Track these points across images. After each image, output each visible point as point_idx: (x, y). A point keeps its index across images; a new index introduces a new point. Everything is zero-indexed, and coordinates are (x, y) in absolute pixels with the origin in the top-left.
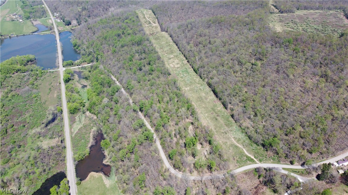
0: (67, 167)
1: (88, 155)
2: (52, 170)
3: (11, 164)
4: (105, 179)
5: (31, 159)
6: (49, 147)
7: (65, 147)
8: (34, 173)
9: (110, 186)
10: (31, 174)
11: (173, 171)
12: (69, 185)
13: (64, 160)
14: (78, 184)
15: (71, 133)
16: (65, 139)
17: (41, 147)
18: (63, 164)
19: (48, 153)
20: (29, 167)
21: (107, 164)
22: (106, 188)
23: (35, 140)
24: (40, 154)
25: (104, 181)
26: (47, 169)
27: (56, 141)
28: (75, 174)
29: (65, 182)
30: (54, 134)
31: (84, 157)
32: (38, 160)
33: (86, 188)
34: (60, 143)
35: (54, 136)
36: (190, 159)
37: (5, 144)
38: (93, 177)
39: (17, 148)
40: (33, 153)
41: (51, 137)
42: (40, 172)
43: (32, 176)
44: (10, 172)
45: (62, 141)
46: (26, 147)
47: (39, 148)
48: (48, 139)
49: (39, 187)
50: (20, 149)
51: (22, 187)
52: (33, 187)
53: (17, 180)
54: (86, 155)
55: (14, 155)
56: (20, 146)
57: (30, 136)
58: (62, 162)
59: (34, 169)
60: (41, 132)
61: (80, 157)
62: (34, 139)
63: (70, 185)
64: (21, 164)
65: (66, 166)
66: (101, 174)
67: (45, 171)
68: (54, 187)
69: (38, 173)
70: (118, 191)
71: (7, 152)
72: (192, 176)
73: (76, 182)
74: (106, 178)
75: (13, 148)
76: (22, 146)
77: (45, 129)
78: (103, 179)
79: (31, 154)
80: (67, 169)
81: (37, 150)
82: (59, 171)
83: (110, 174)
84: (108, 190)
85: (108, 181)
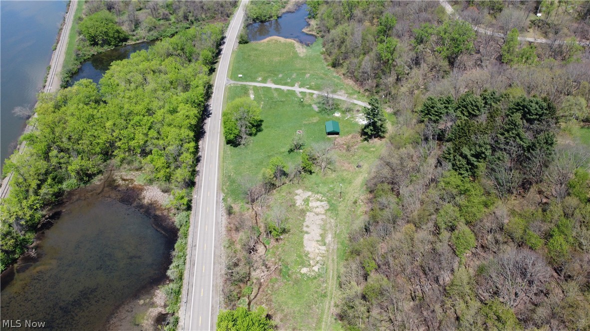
0: (231, 24)
4: (299, 47)
8: (167, 19)
9: (306, 56)
13: (228, 17)
14: (243, 41)
18: (225, 20)
21: (311, 33)
22: (298, 57)
25: (297, 49)
33: (256, 50)
38: (276, 41)
43: (162, 22)
51: (138, 30)
65: (229, 22)
66: (293, 41)
70: (323, 64)
74: (301, 46)
78: (294, 46)
83: (312, 44)
84: (302, 59)
85: (305, 50)
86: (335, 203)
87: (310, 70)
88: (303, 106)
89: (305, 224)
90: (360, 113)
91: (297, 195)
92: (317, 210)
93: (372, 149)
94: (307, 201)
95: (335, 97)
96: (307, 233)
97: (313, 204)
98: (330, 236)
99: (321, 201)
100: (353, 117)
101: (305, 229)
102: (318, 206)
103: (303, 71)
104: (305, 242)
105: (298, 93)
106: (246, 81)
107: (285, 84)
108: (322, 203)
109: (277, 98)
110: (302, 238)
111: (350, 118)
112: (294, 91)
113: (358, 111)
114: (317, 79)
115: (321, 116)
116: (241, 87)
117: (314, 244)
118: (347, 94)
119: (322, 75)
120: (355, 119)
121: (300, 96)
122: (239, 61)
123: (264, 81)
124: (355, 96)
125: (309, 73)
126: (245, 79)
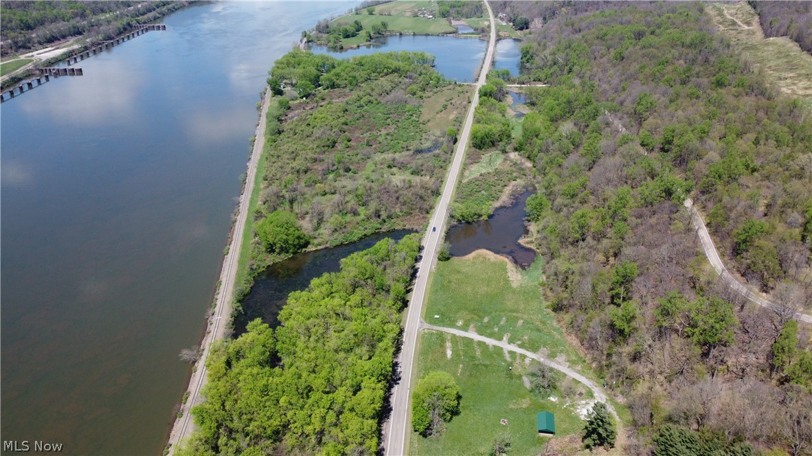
1: (486, 218)
2: (393, 220)
4: (512, 271)
7: (438, 194)
8: (355, 213)
9: (521, 286)
12: (421, 255)
13: (428, 213)
14: (444, 258)
15: (462, 175)
16: (444, 183)
18: (423, 218)
20: (351, 203)
21: (528, 246)
22: (510, 287)
23: (382, 168)
25: (509, 274)
26: (385, 215)
27: (422, 181)
30: (424, 169)
31: (476, 220)
33: (459, 272)
35: (423, 172)
38: (484, 258)
39: (341, 171)
41: (415, 171)
42: (369, 215)
43: (348, 217)
46: (360, 174)
48: (408, 174)
50: (346, 174)
51: (322, 228)
53: (317, 216)
54: (481, 218)
55: (331, 179)
56: (347, 170)
57: (375, 161)
58: (422, 214)
62: (379, 166)
63: (424, 254)
64: (337, 195)
65: (427, 222)
66: (505, 260)
67: (378, 216)
70: (540, 303)
73: (438, 255)
74: (515, 270)
76: (351, 171)
77: (408, 158)
78: (506, 269)
79: (363, 185)
82: (408, 227)
83: (529, 266)
84: (514, 292)
85: (519, 277)
87: (523, 313)
88: (512, 378)
90: (582, 399)
95: (554, 365)
100: (573, 406)
103: (515, 314)
105: (506, 352)
106: (443, 326)
107: (490, 336)
109: (479, 360)
111: (569, 406)
112: (502, 349)
113: (581, 394)
114: (532, 330)
115: (534, 398)
116: (437, 334)
118: (568, 361)
119: (538, 323)
120: (576, 409)
121: (509, 359)
122: (437, 291)
123: (465, 328)
124: (579, 368)
125: (522, 319)
126: (443, 321)
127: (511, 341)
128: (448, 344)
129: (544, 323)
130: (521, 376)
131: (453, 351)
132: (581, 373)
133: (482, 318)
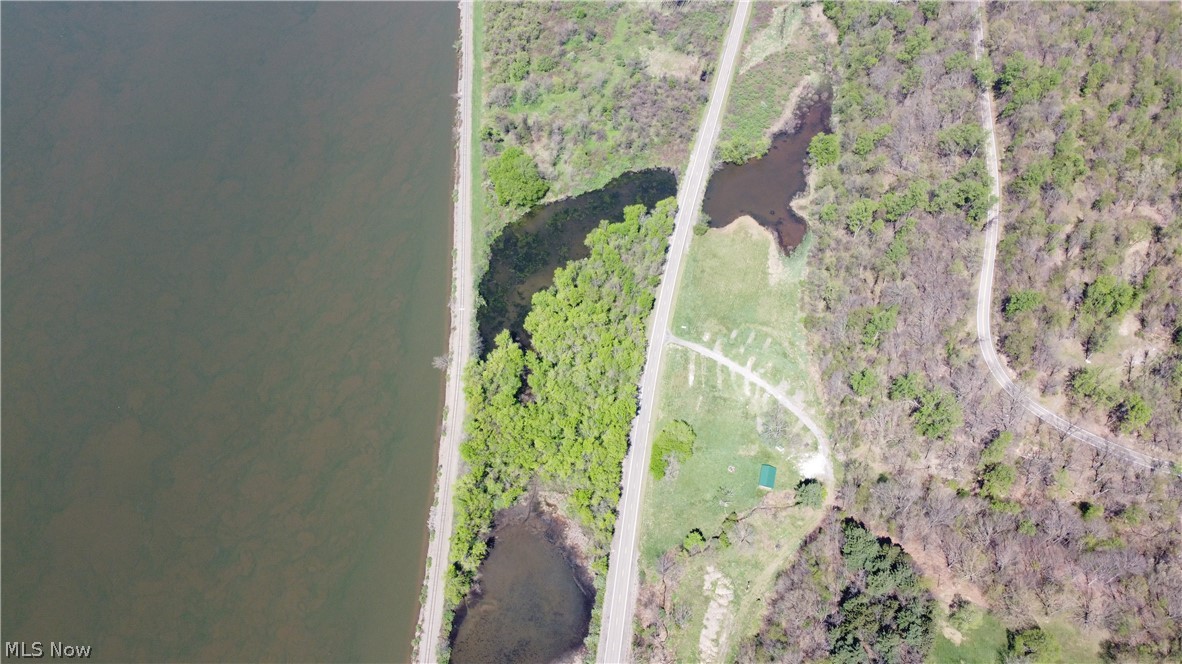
0: (690, 165)
1: (759, 157)
2: (647, 152)
3: (556, 80)
4: (774, 256)
5: (608, 91)
6: (664, 77)
7: (706, 100)
8: (602, 137)
9: (779, 284)
10: (594, 137)
11: (989, 353)
12: (675, 221)
13: (689, 140)
14: (699, 231)
15: (741, 60)
16: (715, 73)
17: (643, 65)
18: (683, 150)
19: (656, 94)
20: (596, 112)
21: (801, 213)
22: (767, 285)
23: (637, 33)
24: (634, 87)
25: (769, 262)
26: (638, 143)
27: (687, 67)
28: (703, 198)
29: (668, 208)
30: (692, 40)
31: (745, 158)
32: (623, 104)
33: (715, 256)
34: (697, 78)
35: (690, 47)
36: (1067, 350)
37: (560, 9)
38: (746, 233)
39: (583, 37)
40: (619, 75)
41: (680, 43)
42: (618, 143)
43: (593, 144)
44: (548, 103)
45: (704, 74)
46: (607, 45)
47: (637, 66)
48: (670, 49)
49: (600, 186)
50: (590, 45)
51: (562, 161)
52: (588, 176)
53: (556, 138)
54: (753, 156)
55: (571, 55)
56: (592, 36)
57: (628, 14)
58: (682, 142)
59: (605, 124)
60: (660, 14)
61: (736, 153)
62: (635, 29)
63: (677, 221)
64: (578, 94)
65: (687, 158)
66: (769, 237)
67: (629, 145)
68: (638, 206)
69: (611, 143)
70: (795, 314)
71: (558, 38)
72: (1041, 403)
73: (694, 224)
74: (777, 256)
75: (575, 32)
76: (597, 38)
77: (671, 11)
78: (768, 253)
79: (611, 74)
80: (687, 172)
81: (631, 69)
82: (663, 165)
83: (794, 250)
84: (770, 293)
85: (780, 268)
86: (740, 594)
87: (774, 328)
88: (747, 419)
89: (707, 615)
90: (807, 452)
91: (707, 573)
92: (721, 601)
93: (800, 523)
94: (714, 584)
95: (789, 405)
96: (706, 627)
97: (720, 591)
98: (725, 635)
99: (728, 588)
100: (796, 458)
101: (705, 622)
102: (724, 593)
103: (765, 329)
104: (702, 639)
105: (746, 383)
106: (689, 341)
107: (734, 359)
108: (728, 592)
109: (719, 391)
110: (700, 632)
111: (793, 457)
112: (743, 378)
113: (806, 444)
114: (778, 354)
115: (762, 444)
116: (682, 351)
117: (709, 643)
118: (805, 402)
119: (786, 344)
120: (799, 462)
121: (748, 393)
122: (687, 286)
123: (710, 345)
124: (813, 411)
125: (771, 336)
126: (689, 333)
127: (754, 368)
128: (692, 367)
129: (792, 344)
130: (755, 416)
131: (695, 376)
132: (814, 418)
133: (730, 330)
